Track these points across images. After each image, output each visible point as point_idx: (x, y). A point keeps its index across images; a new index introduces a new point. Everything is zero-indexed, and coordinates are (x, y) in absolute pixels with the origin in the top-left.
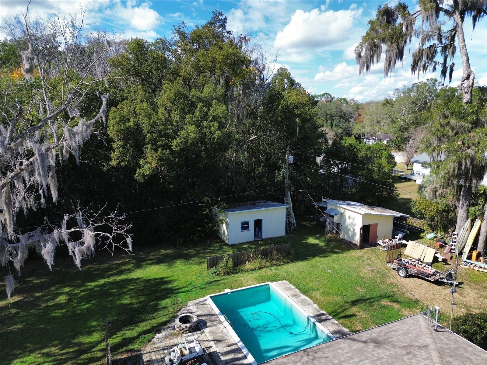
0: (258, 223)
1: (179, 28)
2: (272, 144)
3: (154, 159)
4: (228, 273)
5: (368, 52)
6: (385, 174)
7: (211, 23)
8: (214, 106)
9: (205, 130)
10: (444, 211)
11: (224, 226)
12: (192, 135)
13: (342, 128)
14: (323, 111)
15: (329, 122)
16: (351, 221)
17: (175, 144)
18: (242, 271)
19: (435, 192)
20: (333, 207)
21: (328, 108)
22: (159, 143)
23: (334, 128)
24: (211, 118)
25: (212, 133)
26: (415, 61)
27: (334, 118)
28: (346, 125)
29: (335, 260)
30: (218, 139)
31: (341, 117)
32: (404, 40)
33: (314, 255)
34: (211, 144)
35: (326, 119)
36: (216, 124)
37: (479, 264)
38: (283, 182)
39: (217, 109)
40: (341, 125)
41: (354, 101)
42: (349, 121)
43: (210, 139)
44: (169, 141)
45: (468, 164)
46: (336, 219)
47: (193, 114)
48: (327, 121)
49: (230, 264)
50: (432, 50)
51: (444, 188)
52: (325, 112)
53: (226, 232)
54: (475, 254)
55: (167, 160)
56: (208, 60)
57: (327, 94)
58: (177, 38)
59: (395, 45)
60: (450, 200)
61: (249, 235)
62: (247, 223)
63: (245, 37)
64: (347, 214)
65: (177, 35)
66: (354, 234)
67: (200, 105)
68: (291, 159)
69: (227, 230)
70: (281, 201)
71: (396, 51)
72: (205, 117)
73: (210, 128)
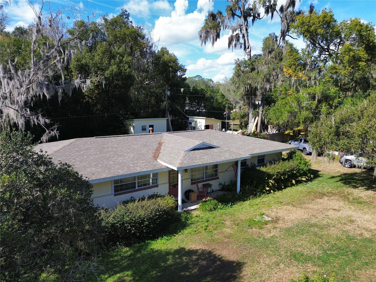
1: (104, 16)
5: (205, 35)
6: (219, 103)
7: (120, 16)
8: (125, 57)
9: (121, 68)
10: (243, 116)
11: (132, 129)
12: (115, 70)
16: (200, 124)
17: (107, 73)
19: (240, 108)
20: (192, 119)
24: (124, 62)
25: (125, 70)
26: (229, 41)
30: (129, 73)
32: (219, 28)
34: (125, 76)
36: (127, 65)
38: (165, 108)
39: (127, 58)
43: (124, 73)
44: (103, 72)
45: (249, 87)
46: (193, 124)
47: (115, 60)
50: (237, 36)
51: (244, 106)
53: (133, 132)
56: (122, 33)
57: (199, 76)
58: (103, 22)
59: (215, 31)
60: (246, 110)
63: (140, 27)
64: (198, 122)
65: (103, 20)
67: (118, 56)
68: (169, 93)
69: (134, 130)
71: (216, 34)
72: (121, 61)
73: (124, 67)
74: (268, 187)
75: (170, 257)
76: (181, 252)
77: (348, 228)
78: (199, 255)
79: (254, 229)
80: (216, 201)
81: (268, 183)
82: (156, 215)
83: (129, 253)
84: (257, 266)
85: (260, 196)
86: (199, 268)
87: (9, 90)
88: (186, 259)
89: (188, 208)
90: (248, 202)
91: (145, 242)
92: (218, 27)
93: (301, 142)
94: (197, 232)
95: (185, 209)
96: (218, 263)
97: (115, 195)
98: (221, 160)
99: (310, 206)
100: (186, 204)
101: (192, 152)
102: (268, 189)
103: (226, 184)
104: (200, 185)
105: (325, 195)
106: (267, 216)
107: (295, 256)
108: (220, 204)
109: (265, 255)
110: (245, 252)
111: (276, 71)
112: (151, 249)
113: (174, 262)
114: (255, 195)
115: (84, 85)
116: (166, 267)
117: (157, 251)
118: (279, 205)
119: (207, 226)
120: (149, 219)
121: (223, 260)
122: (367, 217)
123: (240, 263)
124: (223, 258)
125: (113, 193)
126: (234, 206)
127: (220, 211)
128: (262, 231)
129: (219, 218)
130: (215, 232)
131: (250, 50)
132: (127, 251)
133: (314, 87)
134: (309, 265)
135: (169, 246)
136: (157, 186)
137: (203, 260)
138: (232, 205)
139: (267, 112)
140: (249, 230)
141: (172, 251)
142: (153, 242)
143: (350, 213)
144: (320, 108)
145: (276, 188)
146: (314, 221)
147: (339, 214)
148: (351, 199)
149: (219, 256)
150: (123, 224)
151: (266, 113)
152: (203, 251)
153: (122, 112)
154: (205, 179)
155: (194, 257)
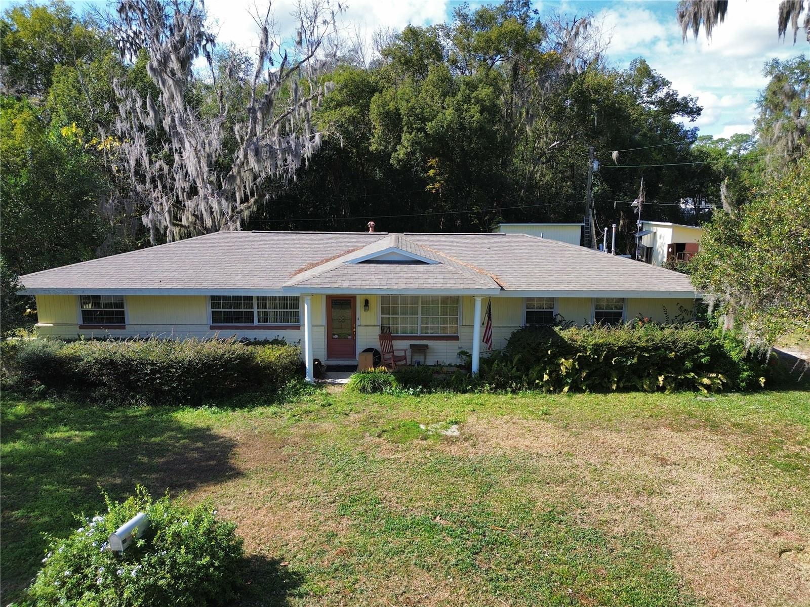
9: (464, 114)
12: (450, 119)
17: (431, 127)
20: (647, 228)
22: (414, 126)
24: (473, 101)
25: (472, 117)
34: (470, 128)
36: (477, 107)
43: (469, 122)
44: (424, 124)
46: (645, 242)
55: (420, 142)
64: (659, 232)
68: (596, 166)
81: (559, 365)
97: (212, 328)
101: (361, 265)
102: (547, 378)
125: (210, 323)
136: (298, 327)
140: (369, 438)
153: (477, 209)
154: (420, 334)
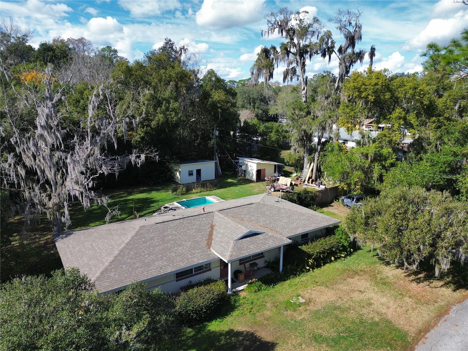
0: (199, 172)
2: (205, 123)
3: (142, 132)
4: (183, 194)
5: (257, 72)
8: (172, 103)
10: (298, 160)
11: (178, 174)
12: (162, 120)
13: (262, 110)
14: (247, 95)
15: (252, 104)
16: (251, 168)
17: (153, 124)
18: (191, 194)
19: (295, 150)
20: (242, 161)
21: (251, 93)
22: (144, 124)
23: (256, 110)
24: (171, 110)
26: (284, 76)
27: (255, 101)
28: (265, 107)
29: (241, 188)
30: (176, 121)
31: (261, 100)
32: (272, 68)
33: (230, 186)
35: (250, 102)
36: (174, 113)
37: (312, 185)
38: (213, 147)
39: (174, 105)
40: (261, 107)
41: (278, 83)
42: (268, 104)
43: (171, 121)
45: (303, 133)
46: (243, 168)
47: (161, 107)
48: (250, 104)
49: (184, 189)
50: (293, 70)
51: (299, 149)
52: (249, 96)
53: (179, 177)
54: (311, 180)
55: (149, 132)
56: (167, 76)
59: (268, 71)
60: (302, 153)
61: (194, 178)
62: (192, 171)
64: (249, 164)
66: (253, 175)
67: (164, 102)
68: (217, 133)
70: (212, 159)
71: (269, 74)
72: (167, 109)
73: (171, 115)
74: (308, 266)
75: (223, 337)
76: (231, 333)
77: (364, 311)
78: (244, 336)
79: (289, 312)
80: (260, 283)
81: (308, 262)
82: (211, 303)
83: (192, 334)
84: (286, 346)
85: (299, 275)
86: (244, 347)
87: (75, 175)
88: (234, 340)
89: (237, 289)
90: (288, 282)
91: (203, 324)
92: (272, 66)
93: (353, 201)
94: (243, 314)
95: (234, 290)
96: (258, 343)
97: (177, 281)
98: (265, 249)
99: (341, 286)
100: (235, 283)
101: (240, 240)
102: (308, 268)
103: (271, 261)
104: (247, 265)
105: (357, 273)
106: (302, 297)
107: (315, 338)
108: (264, 285)
109: (293, 337)
110: (279, 334)
111: (332, 119)
112: (208, 330)
113: (225, 342)
114: (295, 275)
115: (139, 161)
116: (220, 346)
117: (213, 332)
118: (314, 285)
119: (251, 309)
120: (207, 307)
121: (262, 341)
122: (384, 300)
123: (274, 343)
124: (262, 339)
125: (175, 279)
126: (276, 286)
127: (263, 291)
128: (295, 314)
129: (261, 300)
130: (258, 314)
131: (306, 92)
132: (191, 332)
133: (368, 145)
134: (324, 346)
135: (221, 327)
136: (210, 270)
137: (247, 340)
138: (274, 286)
139: (323, 160)
140: (285, 312)
141: (224, 332)
142: (210, 324)
143: (372, 295)
144: (373, 167)
145: (316, 266)
146: (339, 303)
147: (362, 296)
148: (379, 279)
149: (259, 337)
150: (187, 311)
151: (321, 161)
152: (248, 332)
154: (251, 259)
155: (241, 338)
